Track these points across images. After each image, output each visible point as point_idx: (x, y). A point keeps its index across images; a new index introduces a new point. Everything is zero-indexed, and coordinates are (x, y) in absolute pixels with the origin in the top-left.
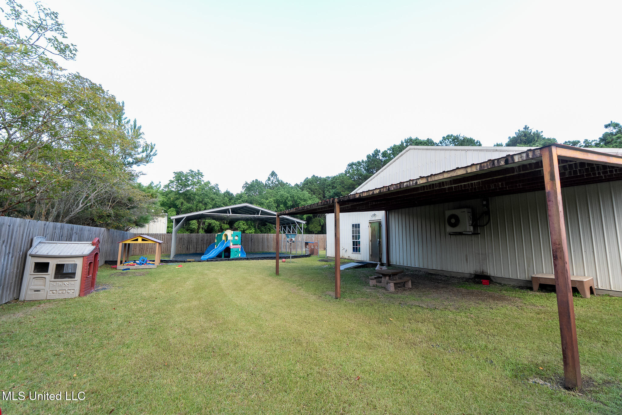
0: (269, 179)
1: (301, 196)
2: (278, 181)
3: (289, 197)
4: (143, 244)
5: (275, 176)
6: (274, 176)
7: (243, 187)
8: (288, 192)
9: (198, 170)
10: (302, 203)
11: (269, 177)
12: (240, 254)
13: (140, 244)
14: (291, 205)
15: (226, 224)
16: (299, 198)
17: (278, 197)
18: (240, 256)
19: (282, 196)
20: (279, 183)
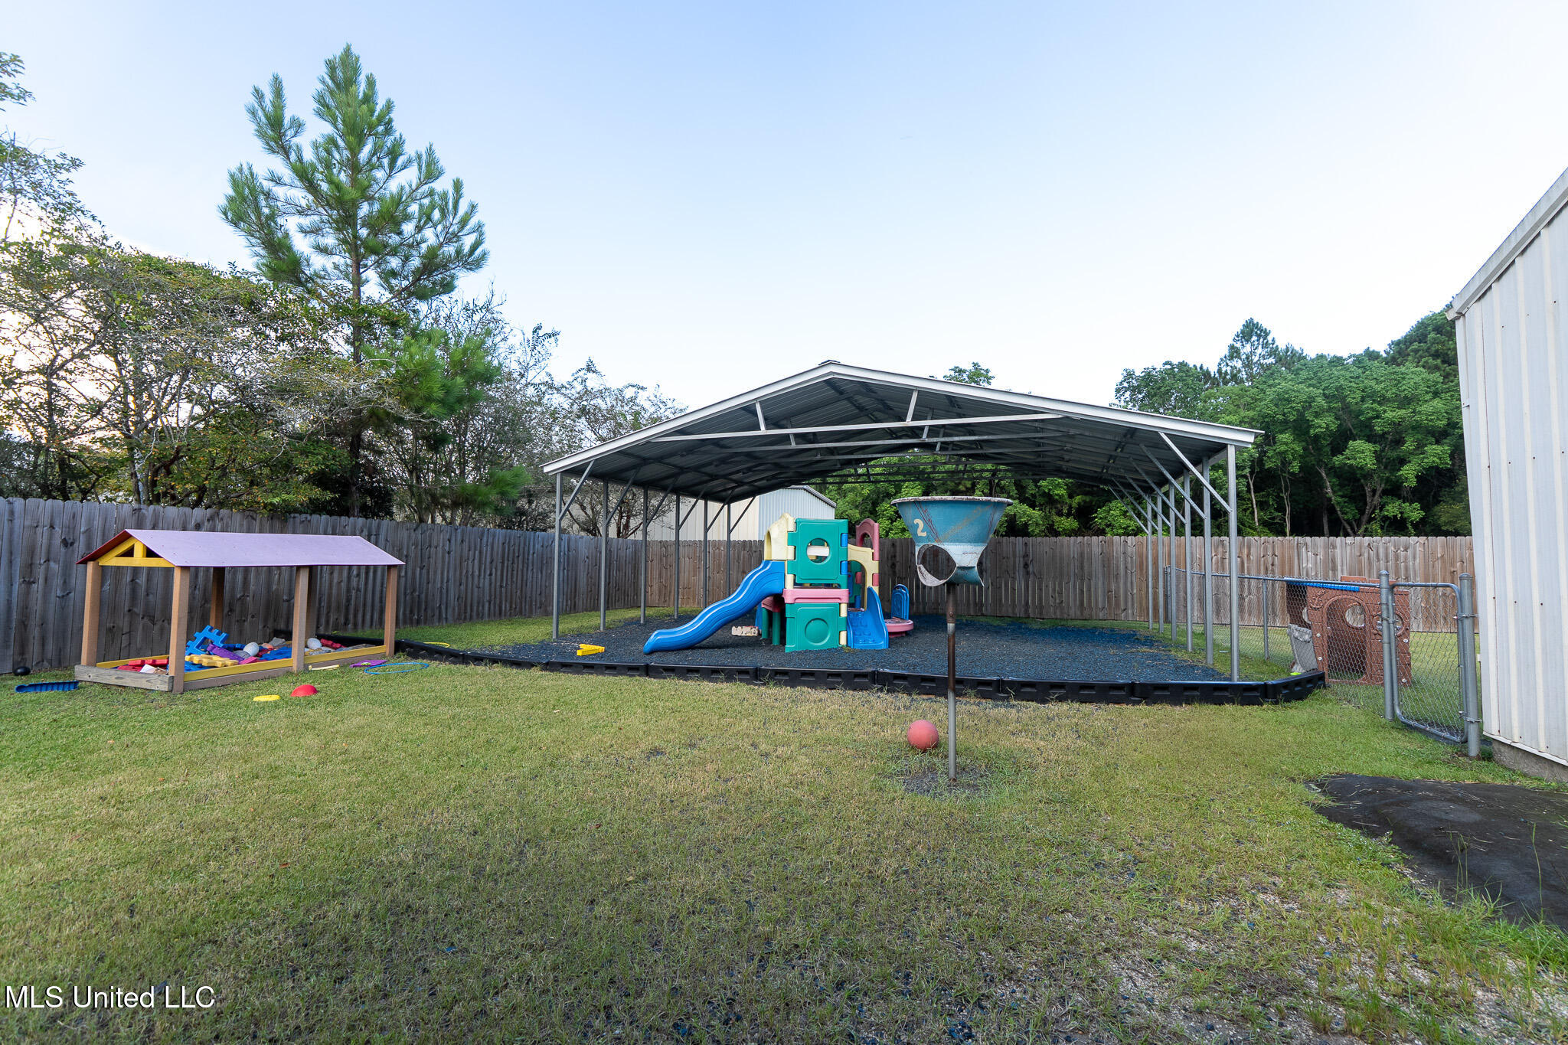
0: (1234, 352)
1: (1379, 387)
2: (1274, 352)
3: (1319, 399)
4: (150, 569)
5: (1259, 336)
6: (1254, 338)
7: (1118, 391)
8: (1313, 382)
9: (975, 365)
10: (1389, 415)
11: (1232, 347)
12: (843, 634)
13: (136, 570)
14: (1333, 427)
15: (1068, 515)
16: (1368, 395)
17: (1266, 406)
18: (843, 642)
19: (1283, 400)
20: (1279, 360)
